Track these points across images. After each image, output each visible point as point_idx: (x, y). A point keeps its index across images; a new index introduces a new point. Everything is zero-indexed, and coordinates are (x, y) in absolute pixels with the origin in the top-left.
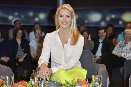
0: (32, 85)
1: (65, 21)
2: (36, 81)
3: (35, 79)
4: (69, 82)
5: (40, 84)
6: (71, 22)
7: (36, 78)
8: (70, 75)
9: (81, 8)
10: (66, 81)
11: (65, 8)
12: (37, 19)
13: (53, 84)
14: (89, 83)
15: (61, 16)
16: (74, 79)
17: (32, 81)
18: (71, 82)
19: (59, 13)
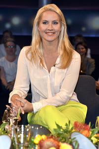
0: (5, 131)
1: (50, 30)
2: (11, 124)
3: (9, 121)
4: (61, 127)
5: (18, 130)
6: (60, 32)
7: (11, 120)
8: (61, 114)
9: (76, 9)
10: (57, 125)
11: (50, 10)
12: (8, 26)
13: (37, 128)
14: (92, 128)
15: (45, 23)
16: (69, 122)
17: (5, 124)
18: (65, 127)
19: (40, 18)
